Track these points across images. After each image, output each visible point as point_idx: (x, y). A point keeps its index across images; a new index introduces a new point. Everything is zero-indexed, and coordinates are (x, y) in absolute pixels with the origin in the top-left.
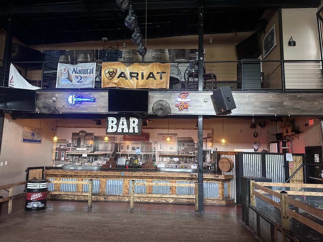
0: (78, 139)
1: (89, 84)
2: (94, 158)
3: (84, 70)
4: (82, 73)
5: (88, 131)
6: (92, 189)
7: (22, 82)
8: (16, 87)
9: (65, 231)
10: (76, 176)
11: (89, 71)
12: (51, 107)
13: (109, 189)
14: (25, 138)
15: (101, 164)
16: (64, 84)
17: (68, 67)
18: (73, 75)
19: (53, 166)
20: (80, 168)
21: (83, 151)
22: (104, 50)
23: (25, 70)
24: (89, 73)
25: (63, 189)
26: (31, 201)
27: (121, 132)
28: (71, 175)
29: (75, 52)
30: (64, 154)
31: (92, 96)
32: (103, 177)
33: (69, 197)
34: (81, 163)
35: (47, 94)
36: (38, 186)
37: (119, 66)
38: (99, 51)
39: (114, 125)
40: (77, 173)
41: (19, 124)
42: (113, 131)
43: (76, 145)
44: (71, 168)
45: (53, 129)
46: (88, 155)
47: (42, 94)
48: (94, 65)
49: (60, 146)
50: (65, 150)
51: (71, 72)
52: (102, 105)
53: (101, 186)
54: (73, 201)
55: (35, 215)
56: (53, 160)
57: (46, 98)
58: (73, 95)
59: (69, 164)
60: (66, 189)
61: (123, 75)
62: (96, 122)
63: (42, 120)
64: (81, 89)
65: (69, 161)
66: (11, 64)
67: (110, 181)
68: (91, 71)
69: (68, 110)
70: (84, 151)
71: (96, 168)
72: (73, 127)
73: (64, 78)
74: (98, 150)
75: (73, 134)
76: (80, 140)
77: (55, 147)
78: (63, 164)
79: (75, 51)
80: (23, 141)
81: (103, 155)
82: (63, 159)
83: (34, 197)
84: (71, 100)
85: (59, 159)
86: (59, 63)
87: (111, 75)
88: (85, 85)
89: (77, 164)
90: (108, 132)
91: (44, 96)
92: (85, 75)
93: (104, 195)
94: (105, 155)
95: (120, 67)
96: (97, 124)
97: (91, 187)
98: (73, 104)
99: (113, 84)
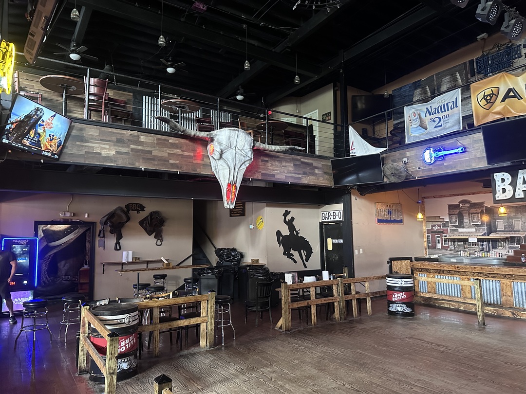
0: (458, 214)
1: (453, 126)
2: (490, 244)
3: (442, 106)
4: (440, 111)
5: (474, 199)
6: (481, 294)
7: (363, 146)
8: (358, 154)
9: (434, 349)
10: (458, 273)
11: (450, 105)
12: (401, 172)
13: (521, 299)
14: (380, 218)
15: (506, 255)
16: (416, 135)
17: (418, 108)
18: (427, 119)
19: (426, 257)
20: (466, 261)
21: (469, 233)
22: (483, 56)
23: (372, 127)
24: (451, 109)
25: (440, 292)
26: (393, 302)
27: (523, 197)
28: (449, 271)
29: (435, 78)
30: (440, 238)
31: (460, 145)
32: (505, 276)
33: (450, 304)
34: (468, 252)
35: (395, 155)
36: (400, 283)
37: (502, 79)
38: (475, 61)
39: (507, 185)
40: (458, 267)
41: (370, 200)
42: (506, 196)
43: (457, 224)
44: (451, 261)
45: (418, 203)
46: (479, 240)
47: (389, 157)
48: (457, 93)
49: (433, 226)
50: (440, 232)
51: (423, 115)
52: (478, 155)
53: (504, 291)
54: (457, 311)
55: (400, 321)
56: (425, 249)
57: (393, 161)
58: (430, 149)
59: (451, 254)
60: (445, 292)
61: (511, 94)
62: (482, 184)
63: (400, 191)
64: (442, 137)
65: (449, 249)
66: (350, 126)
67: (519, 284)
68: (453, 104)
69: (426, 173)
70: (471, 233)
71: (495, 262)
72: (449, 196)
73: (415, 126)
74: (496, 231)
75: (450, 206)
76: (463, 216)
77: (425, 229)
78: (440, 254)
79: (435, 76)
80: (378, 222)
81: (507, 238)
82: (439, 246)
83: (397, 297)
84: (429, 156)
85: (434, 247)
86: (405, 107)
87: (488, 100)
88: (447, 129)
89: (462, 254)
90: (497, 199)
91: (392, 158)
92: (445, 114)
93: (511, 308)
94: (512, 240)
95: (505, 81)
96: (485, 186)
97: (479, 290)
98: (432, 162)
99: (495, 115)
